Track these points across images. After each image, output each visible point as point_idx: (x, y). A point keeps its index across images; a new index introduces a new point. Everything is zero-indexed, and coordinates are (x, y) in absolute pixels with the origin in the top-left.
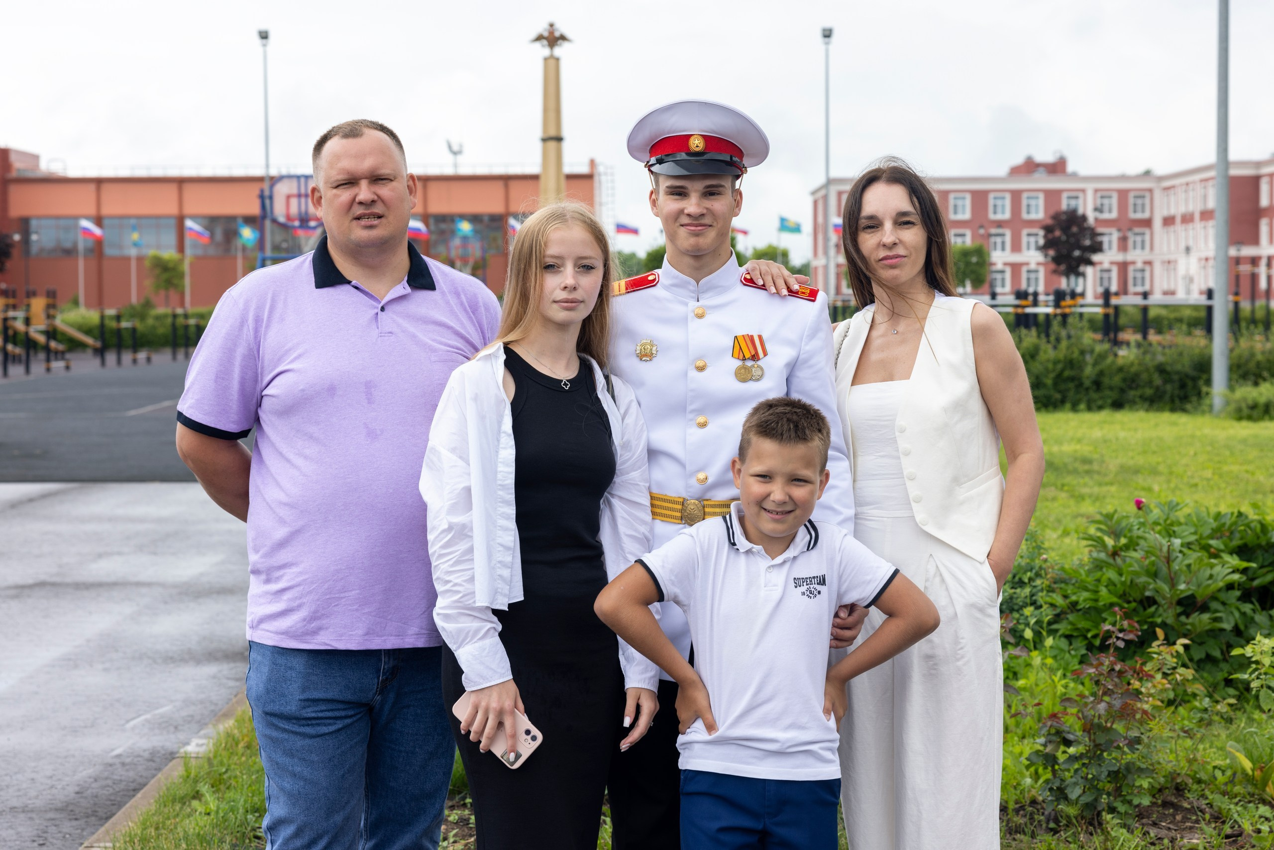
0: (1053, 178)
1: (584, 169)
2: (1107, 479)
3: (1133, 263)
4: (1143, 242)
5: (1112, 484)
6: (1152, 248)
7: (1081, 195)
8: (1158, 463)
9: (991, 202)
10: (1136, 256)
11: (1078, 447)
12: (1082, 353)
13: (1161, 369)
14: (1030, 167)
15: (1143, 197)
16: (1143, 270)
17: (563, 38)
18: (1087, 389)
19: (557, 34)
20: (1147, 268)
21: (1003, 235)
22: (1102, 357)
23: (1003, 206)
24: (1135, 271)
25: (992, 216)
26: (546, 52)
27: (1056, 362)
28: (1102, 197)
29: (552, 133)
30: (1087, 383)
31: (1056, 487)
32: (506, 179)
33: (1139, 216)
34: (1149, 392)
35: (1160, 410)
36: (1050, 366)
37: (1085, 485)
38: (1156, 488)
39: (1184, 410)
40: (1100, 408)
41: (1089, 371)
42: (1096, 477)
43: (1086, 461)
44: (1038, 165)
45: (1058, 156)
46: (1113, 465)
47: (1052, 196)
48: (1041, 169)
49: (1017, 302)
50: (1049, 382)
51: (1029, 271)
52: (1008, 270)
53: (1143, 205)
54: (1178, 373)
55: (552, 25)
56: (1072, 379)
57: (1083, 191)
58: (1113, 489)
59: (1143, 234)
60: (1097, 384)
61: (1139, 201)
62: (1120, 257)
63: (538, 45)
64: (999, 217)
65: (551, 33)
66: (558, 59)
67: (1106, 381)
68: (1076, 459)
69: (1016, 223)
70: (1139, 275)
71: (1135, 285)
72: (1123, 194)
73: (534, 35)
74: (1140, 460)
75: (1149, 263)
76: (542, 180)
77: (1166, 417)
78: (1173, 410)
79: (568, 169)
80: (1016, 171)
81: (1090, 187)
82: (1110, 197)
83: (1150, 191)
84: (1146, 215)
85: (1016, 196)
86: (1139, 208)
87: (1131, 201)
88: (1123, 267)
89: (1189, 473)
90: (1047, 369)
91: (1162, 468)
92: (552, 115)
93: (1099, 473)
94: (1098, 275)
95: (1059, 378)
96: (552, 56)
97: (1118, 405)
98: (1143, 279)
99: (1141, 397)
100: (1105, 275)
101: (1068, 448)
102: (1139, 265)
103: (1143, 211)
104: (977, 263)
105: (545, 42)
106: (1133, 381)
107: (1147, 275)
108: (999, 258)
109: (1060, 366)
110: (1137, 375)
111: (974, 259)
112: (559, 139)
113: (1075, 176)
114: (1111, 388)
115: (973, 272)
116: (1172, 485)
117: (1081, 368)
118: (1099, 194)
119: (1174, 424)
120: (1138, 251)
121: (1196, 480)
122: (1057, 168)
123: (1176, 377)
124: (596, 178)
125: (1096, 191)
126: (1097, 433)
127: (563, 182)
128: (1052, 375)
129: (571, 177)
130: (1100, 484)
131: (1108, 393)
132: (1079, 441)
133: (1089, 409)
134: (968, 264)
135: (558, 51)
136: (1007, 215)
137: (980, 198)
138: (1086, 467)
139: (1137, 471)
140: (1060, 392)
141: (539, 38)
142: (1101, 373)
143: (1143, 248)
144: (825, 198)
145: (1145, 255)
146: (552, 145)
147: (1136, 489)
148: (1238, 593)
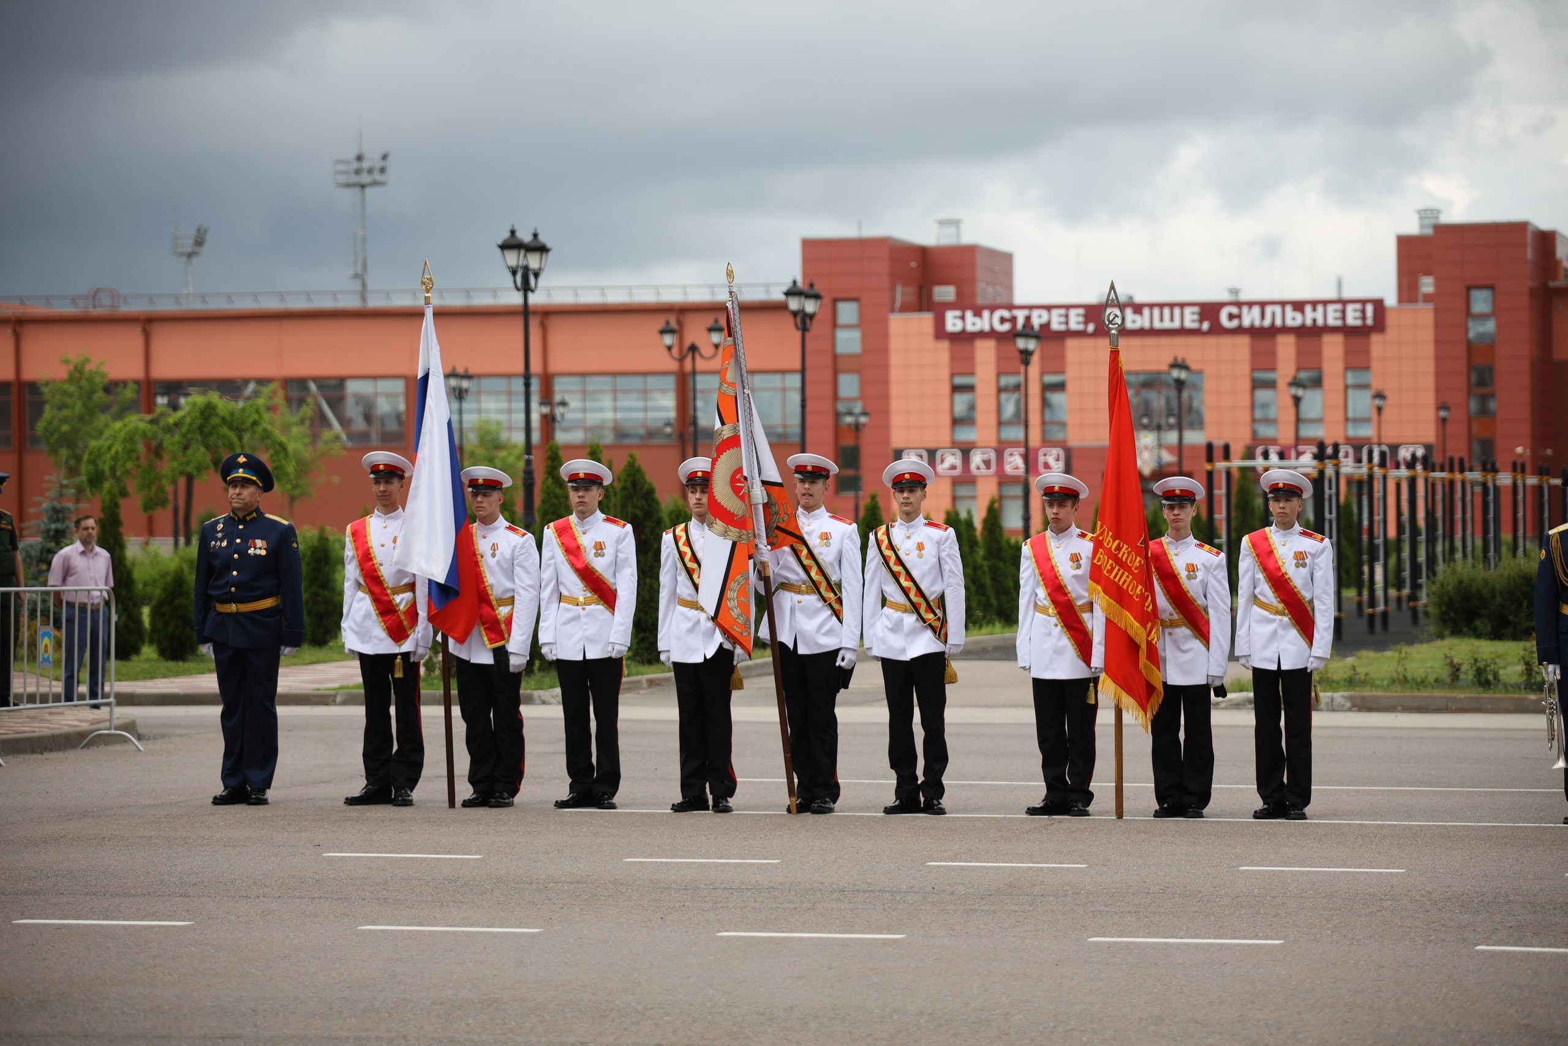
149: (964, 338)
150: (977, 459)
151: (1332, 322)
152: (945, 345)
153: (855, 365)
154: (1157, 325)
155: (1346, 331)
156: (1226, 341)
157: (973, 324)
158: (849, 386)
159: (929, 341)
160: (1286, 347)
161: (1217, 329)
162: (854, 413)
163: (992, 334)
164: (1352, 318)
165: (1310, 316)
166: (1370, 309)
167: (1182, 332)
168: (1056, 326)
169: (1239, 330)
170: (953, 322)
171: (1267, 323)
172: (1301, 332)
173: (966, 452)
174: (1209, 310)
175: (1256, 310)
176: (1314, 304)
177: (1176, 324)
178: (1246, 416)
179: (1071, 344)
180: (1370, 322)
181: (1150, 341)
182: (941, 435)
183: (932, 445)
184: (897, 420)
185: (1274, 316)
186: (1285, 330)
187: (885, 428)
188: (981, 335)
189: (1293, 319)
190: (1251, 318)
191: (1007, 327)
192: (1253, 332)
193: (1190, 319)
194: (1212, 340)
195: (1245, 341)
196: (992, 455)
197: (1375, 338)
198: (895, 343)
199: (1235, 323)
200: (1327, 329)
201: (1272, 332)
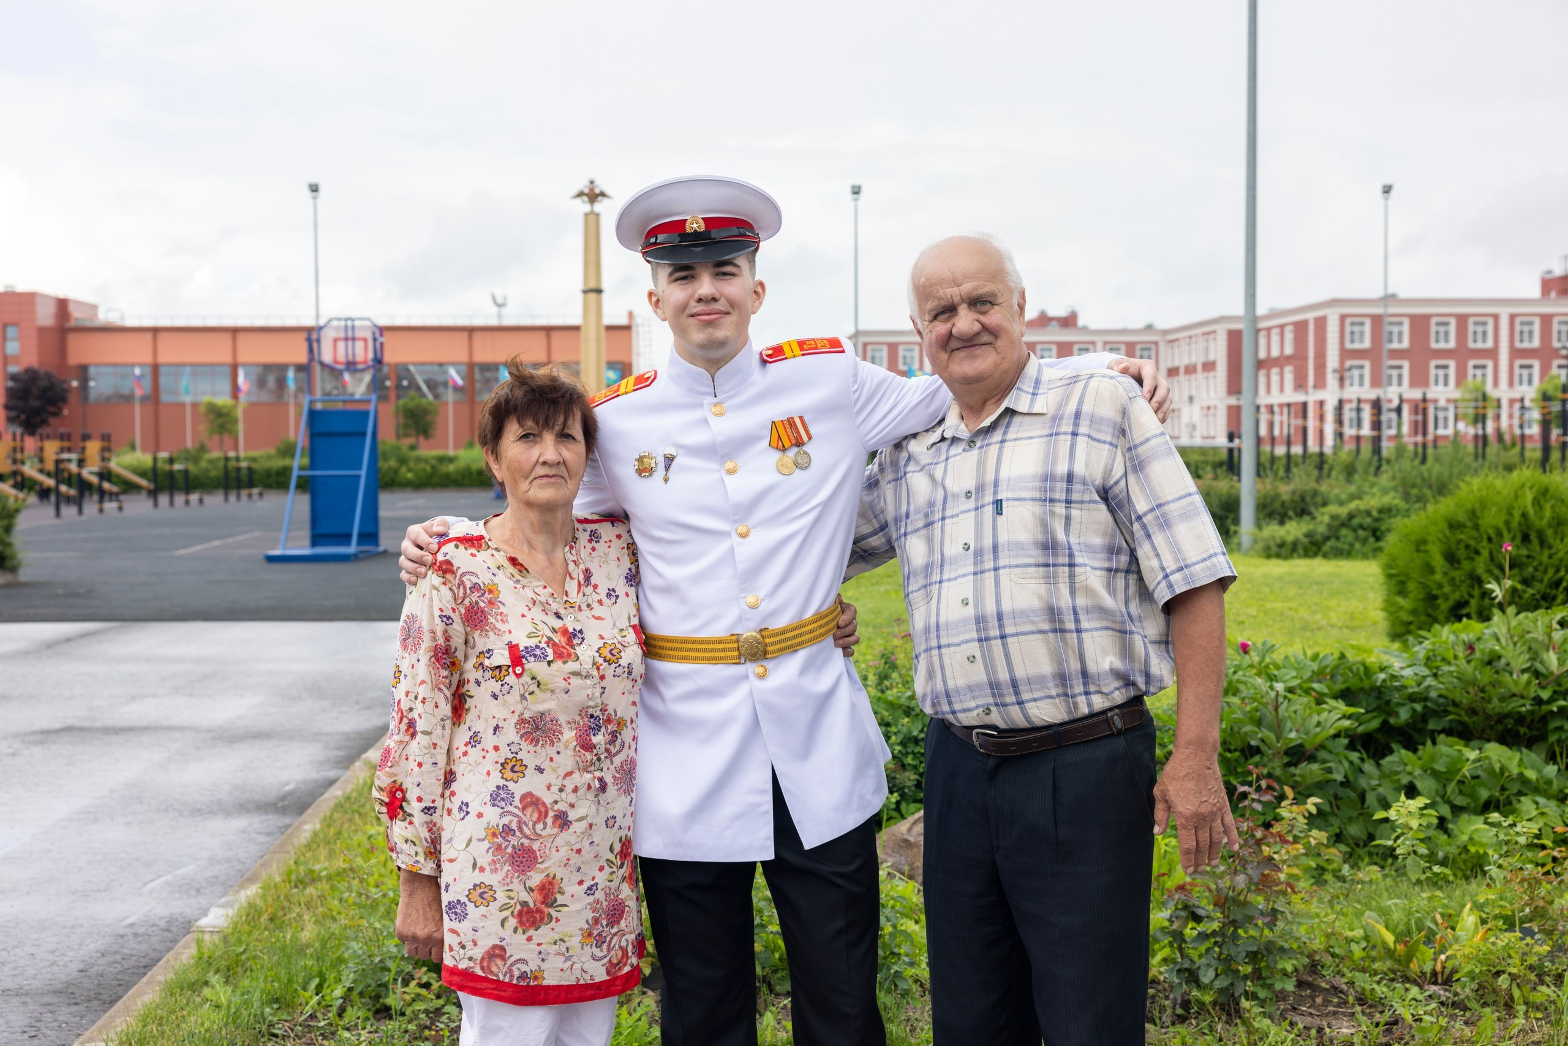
0: (1065, 331)
1: (623, 321)
14: (1043, 320)
17: (603, 194)
19: (597, 191)
26: (587, 208)
29: (592, 285)
32: (548, 330)
44: (1052, 319)
45: (1069, 309)
47: (1064, 347)
48: (1054, 323)
55: (592, 182)
57: (1093, 343)
63: (579, 201)
65: (592, 190)
66: (598, 215)
73: (575, 192)
76: (583, 332)
79: (607, 321)
81: (1099, 340)
83: (1155, 343)
92: (592, 268)
96: (592, 212)
105: (586, 198)
112: (599, 291)
113: (1085, 329)
122: (1069, 321)
124: (634, 329)
127: (603, 332)
129: (610, 328)
135: (598, 207)
141: (581, 194)
146: (592, 296)
148: (1345, 741)
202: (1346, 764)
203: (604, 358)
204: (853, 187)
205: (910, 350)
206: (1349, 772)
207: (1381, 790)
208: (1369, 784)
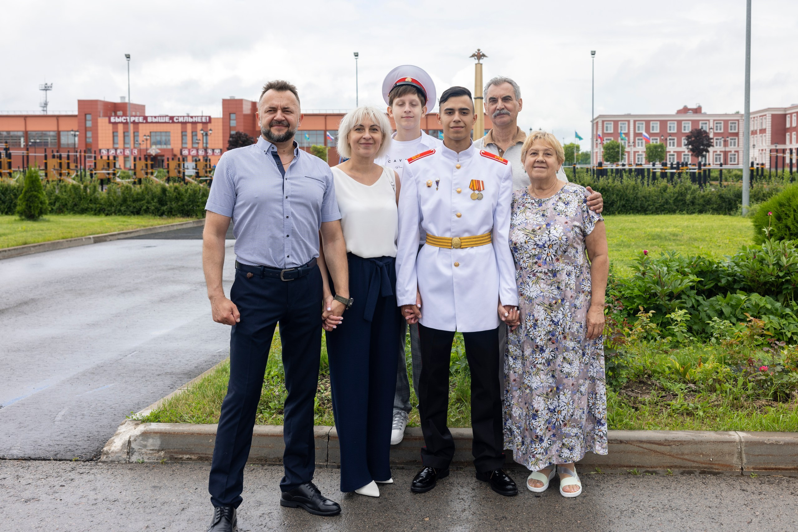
0: (696, 115)
2: (682, 243)
3: (731, 152)
4: (735, 142)
5: (682, 245)
6: (738, 146)
7: (708, 122)
8: (707, 236)
9: (669, 125)
10: (731, 148)
11: (675, 229)
12: (686, 189)
13: (721, 197)
14: (685, 110)
15: (735, 123)
16: (735, 155)
17: (484, 55)
18: (688, 205)
19: (481, 54)
20: (737, 154)
21: (674, 139)
22: (694, 191)
23: (674, 127)
24: (731, 155)
25: (669, 131)
26: (477, 61)
27: (674, 193)
28: (717, 123)
29: (478, 96)
30: (688, 202)
31: (658, 246)
33: (733, 131)
34: (715, 206)
35: (719, 214)
36: (672, 194)
37: (671, 245)
38: (701, 247)
39: (730, 214)
40: (693, 213)
41: (688, 197)
42: (677, 242)
43: (675, 235)
44: (690, 109)
45: (698, 105)
46: (686, 237)
47: (695, 122)
48: (690, 111)
49: (662, 167)
50: (671, 201)
51: (685, 155)
52: (676, 154)
53: (735, 127)
54: (728, 198)
55: (479, 50)
56: (682, 200)
57: (709, 120)
58: (683, 247)
59: (735, 139)
60: (693, 203)
61: (733, 125)
62: (723, 150)
63: (473, 59)
64: (672, 131)
65: (478, 54)
66: (481, 64)
67: (697, 201)
68: (671, 234)
69: (679, 134)
70: (733, 157)
71: (731, 161)
72: (726, 122)
73: (471, 55)
74: (699, 235)
75: (737, 152)
77: (721, 217)
78: (725, 214)
80: (679, 112)
81: (711, 119)
82: (721, 123)
83: (738, 120)
84: (736, 131)
85: (679, 122)
86: (733, 128)
87: (730, 125)
88: (725, 153)
89: (719, 241)
90: (670, 196)
91: (707, 239)
92: (479, 88)
93: (679, 240)
94: (715, 157)
95: (676, 201)
96: (479, 63)
97: (701, 212)
98: (735, 158)
99: (712, 208)
100: (718, 157)
101: (670, 230)
102: (733, 153)
103: (735, 130)
104: (661, 151)
105: (476, 57)
106: (709, 201)
107: (736, 156)
108: (671, 149)
109: (676, 195)
110: (710, 199)
111: (659, 150)
113: (705, 114)
114: (699, 205)
115: (659, 155)
116: (709, 246)
117: (685, 196)
118: (715, 122)
119: (722, 220)
120: (732, 147)
121: (721, 244)
122: (697, 111)
123: (727, 200)
125: (714, 120)
126: (686, 223)
128: (673, 199)
130: (678, 245)
131: (697, 206)
132: (676, 227)
133: (687, 213)
134: (657, 151)
135: (482, 61)
136: (675, 131)
137: (663, 124)
138: (674, 238)
139: (695, 240)
140: (676, 206)
141: (473, 56)
142: (695, 198)
143: (735, 145)
144: (597, 123)
145: (736, 148)
147: (693, 247)
148: (695, 291)
149: (115, 123)
150: (119, 151)
151: (199, 121)
152: (111, 125)
153: (91, 129)
154: (160, 121)
155: (202, 123)
156: (175, 125)
157: (117, 120)
158: (89, 134)
159: (107, 124)
160: (189, 126)
161: (173, 122)
162: (89, 140)
163: (122, 122)
164: (204, 120)
165: (194, 120)
166: (208, 118)
167: (165, 123)
168: (137, 121)
169: (178, 122)
170: (113, 120)
171: (185, 121)
172: (193, 123)
173: (116, 150)
174: (172, 118)
175: (182, 118)
176: (195, 117)
177: (164, 121)
178: (180, 142)
179: (140, 125)
180: (208, 121)
181: (158, 125)
182: (110, 146)
183: (108, 148)
184: (100, 142)
185: (186, 119)
186: (189, 122)
187: (97, 144)
188: (119, 123)
189: (191, 120)
190: (181, 120)
191: (125, 121)
192: (182, 123)
193: (167, 120)
194: (172, 125)
195: (180, 125)
196: (122, 151)
197: (209, 125)
198: (99, 124)
199: (177, 121)
200: (198, 122)
201: (186, 123)
202: (694, 301)
203: (484, 128)
204: (592, 52)
205: (623, 124)
206: (694, 304)
207: (708, 311)
208: (703, 309)
